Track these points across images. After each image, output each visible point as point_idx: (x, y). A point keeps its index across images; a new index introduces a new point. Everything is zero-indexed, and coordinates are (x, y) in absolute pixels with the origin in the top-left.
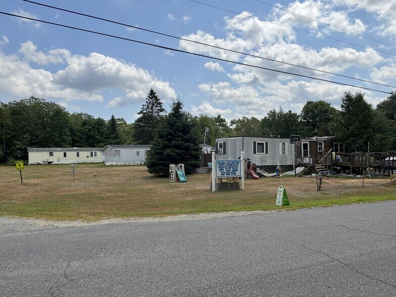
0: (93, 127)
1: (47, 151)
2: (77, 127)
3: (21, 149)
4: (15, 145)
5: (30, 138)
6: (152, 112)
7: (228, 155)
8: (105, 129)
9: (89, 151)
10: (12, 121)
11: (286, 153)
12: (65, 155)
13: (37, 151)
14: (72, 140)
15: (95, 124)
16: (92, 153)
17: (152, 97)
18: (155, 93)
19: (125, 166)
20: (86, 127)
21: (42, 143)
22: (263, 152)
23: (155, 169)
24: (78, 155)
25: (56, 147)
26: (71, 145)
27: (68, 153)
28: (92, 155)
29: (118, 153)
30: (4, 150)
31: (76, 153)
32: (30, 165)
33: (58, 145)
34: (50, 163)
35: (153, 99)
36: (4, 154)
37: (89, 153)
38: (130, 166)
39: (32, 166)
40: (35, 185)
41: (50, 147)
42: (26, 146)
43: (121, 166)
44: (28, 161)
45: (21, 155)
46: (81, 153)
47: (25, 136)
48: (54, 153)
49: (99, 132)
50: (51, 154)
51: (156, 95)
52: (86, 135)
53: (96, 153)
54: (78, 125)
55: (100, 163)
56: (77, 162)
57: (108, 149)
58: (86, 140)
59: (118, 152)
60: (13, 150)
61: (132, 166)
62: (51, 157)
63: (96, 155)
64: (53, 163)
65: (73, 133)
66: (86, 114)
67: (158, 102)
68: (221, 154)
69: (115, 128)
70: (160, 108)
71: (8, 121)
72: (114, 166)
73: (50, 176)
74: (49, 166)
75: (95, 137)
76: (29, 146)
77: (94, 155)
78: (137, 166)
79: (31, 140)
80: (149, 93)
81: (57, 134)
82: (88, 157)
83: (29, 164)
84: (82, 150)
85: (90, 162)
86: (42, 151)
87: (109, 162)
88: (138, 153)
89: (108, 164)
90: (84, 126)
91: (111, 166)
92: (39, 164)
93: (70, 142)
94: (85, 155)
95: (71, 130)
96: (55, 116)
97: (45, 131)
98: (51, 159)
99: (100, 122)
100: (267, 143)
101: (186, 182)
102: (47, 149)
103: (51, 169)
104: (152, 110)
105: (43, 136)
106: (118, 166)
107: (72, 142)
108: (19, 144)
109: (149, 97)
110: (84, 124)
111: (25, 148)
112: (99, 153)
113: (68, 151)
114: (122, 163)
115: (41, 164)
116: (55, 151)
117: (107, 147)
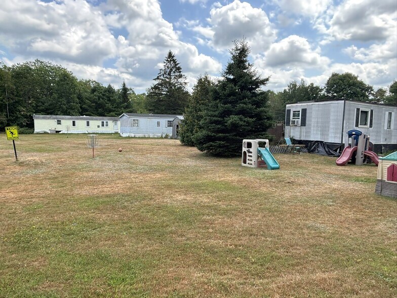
0: (103, 95)
1: (54, 118)
2: (86, 94)
3: (26, 116)
4: (20, 112)
5: (35, 104)
6: (170, 78)
7: (310, 128)
8: (116, 97)
9: (100, 120)
10: (15, 85)
11: (392, 127)
12: (74, 124)
13: (43, 118)
14: (81, 107)
15: (105, 91)
16: (103, 123)
17: (171, 61)
18: (174, 56)
19: (144, 138)
20: (95, 93)
21: (49, 111)
22: (366, 124)
23: (211, 146)
24: (88, 124)
25: (63, 115)
26: (80, 113)
27: (77, 122)
28: (103, 125)
29: (136, 123)
30: (7, 117)
31: (85, 122)
32: (36, 134)
33: (66, 113)
34: (57, 132)
35: (172, 62)
36: (7, 121)
37: (100, 123)
38: (149, 138)
39: (39, 135)
40: (37, 165)
41: (57, 115)
42: (31, 113)
43: (139, 138)
44: (34, 130)
45: (27, 123)
46: (91, 122)
47: (30, 102)
48: (62, 121)
49: (109, 100)
50: (59, 123)
51: (175, 58)
52: (96, 103)
53: (107, 122)
54: (86, 92)
55: (112, 134)
56: (87, 132)
57: (124, 117)
58: (96, 108)
59: (136, 121)
60: (17, 117)
61: (152, 138)
62: (59, 125)
63: (107, 125)
64: (62, 132)
65: (82, 101)
66: (94, 81)
67: (177, 66)
68: (296, 126)
69: (127, 97)
70: (178, 74)
71: (9, 83)
72: (132, 138)
73: (59, 150)
74: (57, 136)
75: (105, 106)
76: (35, 113)
77: (105, 125)
78: (158, 138)
79: (37, 106)
80: (167, 56)
81: (64, 101)
82: (99, 127)
83: (35, 132)
84: (92, 119)
85: (101, 132)
86: (49, 118)
87: (126, 133)
88: (158, 124)
89: (124, 135)
90: (93, 93)
91: (129, 138)
92: (45, 133)
93: (78, 110)
94: (95, 125)
95: (80, 97)
96: (61, 80)
97: (52, 97)
98: (59, 128)
99: (110, 90)
100: (372, 111)
101: (278, 168)
102: (54, 116)
103: (59, 139)
104: (170, 76)
105: (50, 102)
106: (137, 138)
107: (81, 110)
108: (23, 110)
109: (167, 60)
110: (94, 90)
111: (30, 115)
112: (110, 123)
113: (78, 119)
114: (141, 135)
115: (48, 133)
116: (63, 119)
117: (124, 115)
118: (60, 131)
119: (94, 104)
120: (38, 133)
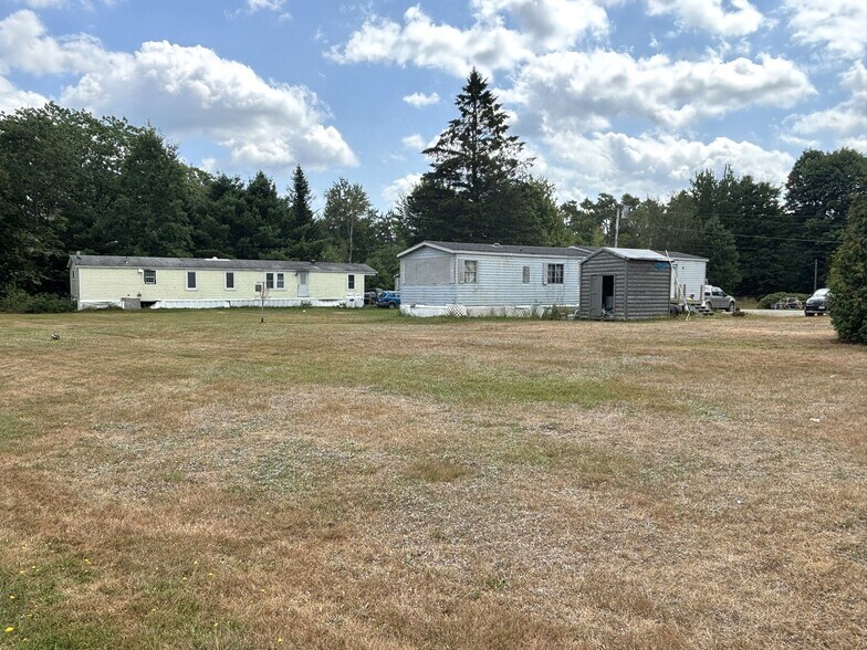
1: (135, 266)
3: (39, 261)
9: (262, 269)
12: (192, 281)
13: (104, 264)
16: (270, 277)
19: (493, 318)
21: (112, 244)
24: (230, 283)
27: (199, 276)
28: (270, 285)
29: (470, 271)
31: (224, 274)
32: (82, 311)
34: (146, 305)
37: (261, 277)
38: (504, 318)
39: (91, 315)
43: (480, 319)
44: (75, 299)
45: (42, 280)
46: (238, 276)
48: (159, 274)
50: (150, 277)
53: (281, 276)
56: (227, 305)
59: (470, 266)
61: (510, 319)
62: (150, 286)
63: (281, 285)
64: (157, 306)
72: (463, 318)
74: (145, 316)
75: (257, 231)
77: (275, 285)
78: (524, 319)
82: (258, 288)
83: (80, 307)
84: (241, 268)
85: (266, 304)
86: (120, 265)
87: (436, 304)
88: (526, 271)
89: (422, 312)
90: (221, 195)
91: (451, 318)
92: (112, 309)
94: (248, 283)
98: (149, 292)
106: (474, 318)
107: (192, 243)
112: (290, 279)
113: (201, 267)
114: (484, 310)
115: (119, 309)
116: (162, 267)
117: (424, 246)
118: (154, 303)
119: (227, 226)
120: (89, 310)
